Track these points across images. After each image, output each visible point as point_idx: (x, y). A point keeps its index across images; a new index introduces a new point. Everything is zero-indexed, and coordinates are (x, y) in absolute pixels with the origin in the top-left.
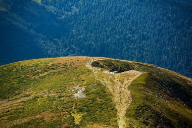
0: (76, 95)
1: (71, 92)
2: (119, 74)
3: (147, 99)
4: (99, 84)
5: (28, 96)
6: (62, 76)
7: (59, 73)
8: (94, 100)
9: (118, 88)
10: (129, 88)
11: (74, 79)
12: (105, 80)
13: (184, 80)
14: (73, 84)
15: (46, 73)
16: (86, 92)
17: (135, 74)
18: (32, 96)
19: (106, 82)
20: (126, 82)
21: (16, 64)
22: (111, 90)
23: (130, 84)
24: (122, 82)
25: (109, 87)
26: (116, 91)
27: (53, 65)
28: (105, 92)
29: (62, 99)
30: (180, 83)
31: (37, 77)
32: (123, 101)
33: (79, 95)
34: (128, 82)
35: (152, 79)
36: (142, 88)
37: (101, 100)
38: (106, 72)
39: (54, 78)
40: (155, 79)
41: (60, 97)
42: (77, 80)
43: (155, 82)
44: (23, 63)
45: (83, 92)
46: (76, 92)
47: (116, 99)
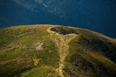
0: (37, 48)
1: (35, 46)
2: (64, 36)
3: (79, 51)
4: (51, 42)
5: (11, 47)
6: (32, 36)
7: (31, 34)
8: (47, 51)
9: (62, 44)
10: (69, 44)
11: (38, 38)
12: (55, 39)
13: (106, 39)
14: (37, 41)
15: (24, 34)
16: (43, 46)
17: (73, 36)
18: (13, 48)
19: (56, 40)
20: (67, 40)
22: (58, 45)
23: (69, 42)
24: (65, 40)
25: (57, 43)
26: (61, 46)
27: (29, 29)
28: (54, 46)
29: (29, 50)
30: (103, 40)
31: (18, 36)
33: (39, 48)
34: (68, 41)
35: (83, 39)
36: (76, 44)
37: (51, 51)
39: (27, 37)
40: (85, 39)
42: (40, 39)
43: (85, 41)
44: (12, 28)
45: (42, 46)
46: (38, 46)
47: (60, 51)
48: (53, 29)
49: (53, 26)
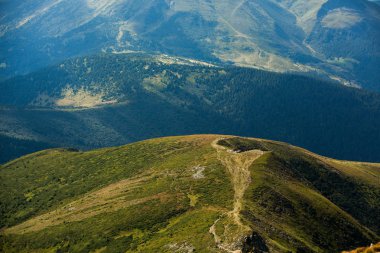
0: (194, 175)
1: (191, 172)
2: (241, 154)
3: (267, 179)
4: (219, 164)
5: (150, 175)
6: (185, 155)
7: (184, 152)
8: (212, 180)
9: (238, 168)
10: (249, 169)
11: (197, 158)
12: (226, 159)
13: (314, 159)
14: (194, 164)
15: (171, 152)
16: (206, 172)
17: (258, 154)
18: (153, 175)
19: (227, 162)
21: (145, 142)
22: (231, 170)
23: (251, 164)
24: (243, 161)
25: (229, 167)
26: (236, 171)
27: (180, 143)
28: (224, 173)
29: (181, 179)
30: (310, 161)
31: (162, 156)
32: (242, 182)
33: (198, 175)
34: (249, 162)
35: (274, 158)
36: (263, 168)
37: (219, 181)
38: (230, 151)
39: (177, 157)
40: (278, 159)
41: (179, 177)
42: (199, 160)
43: (277, 162)
44: (151, 141)
45: (203, 172)
46: (196, 172)
47: (235, 180)
48: (221, 143)
49: (222, 137)
